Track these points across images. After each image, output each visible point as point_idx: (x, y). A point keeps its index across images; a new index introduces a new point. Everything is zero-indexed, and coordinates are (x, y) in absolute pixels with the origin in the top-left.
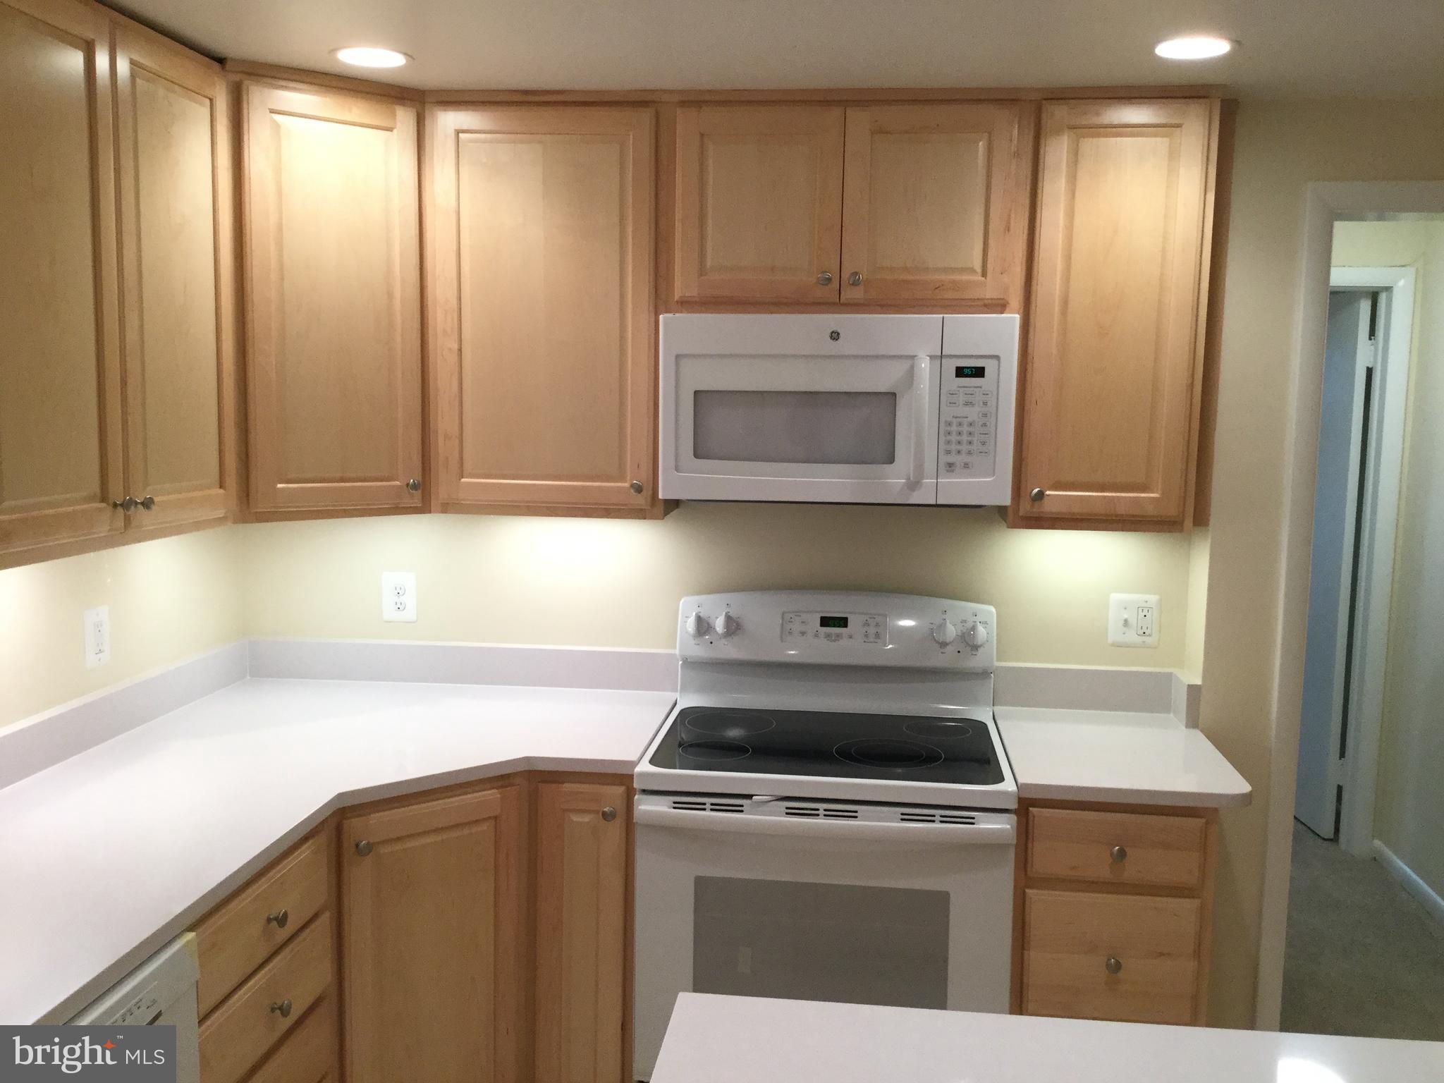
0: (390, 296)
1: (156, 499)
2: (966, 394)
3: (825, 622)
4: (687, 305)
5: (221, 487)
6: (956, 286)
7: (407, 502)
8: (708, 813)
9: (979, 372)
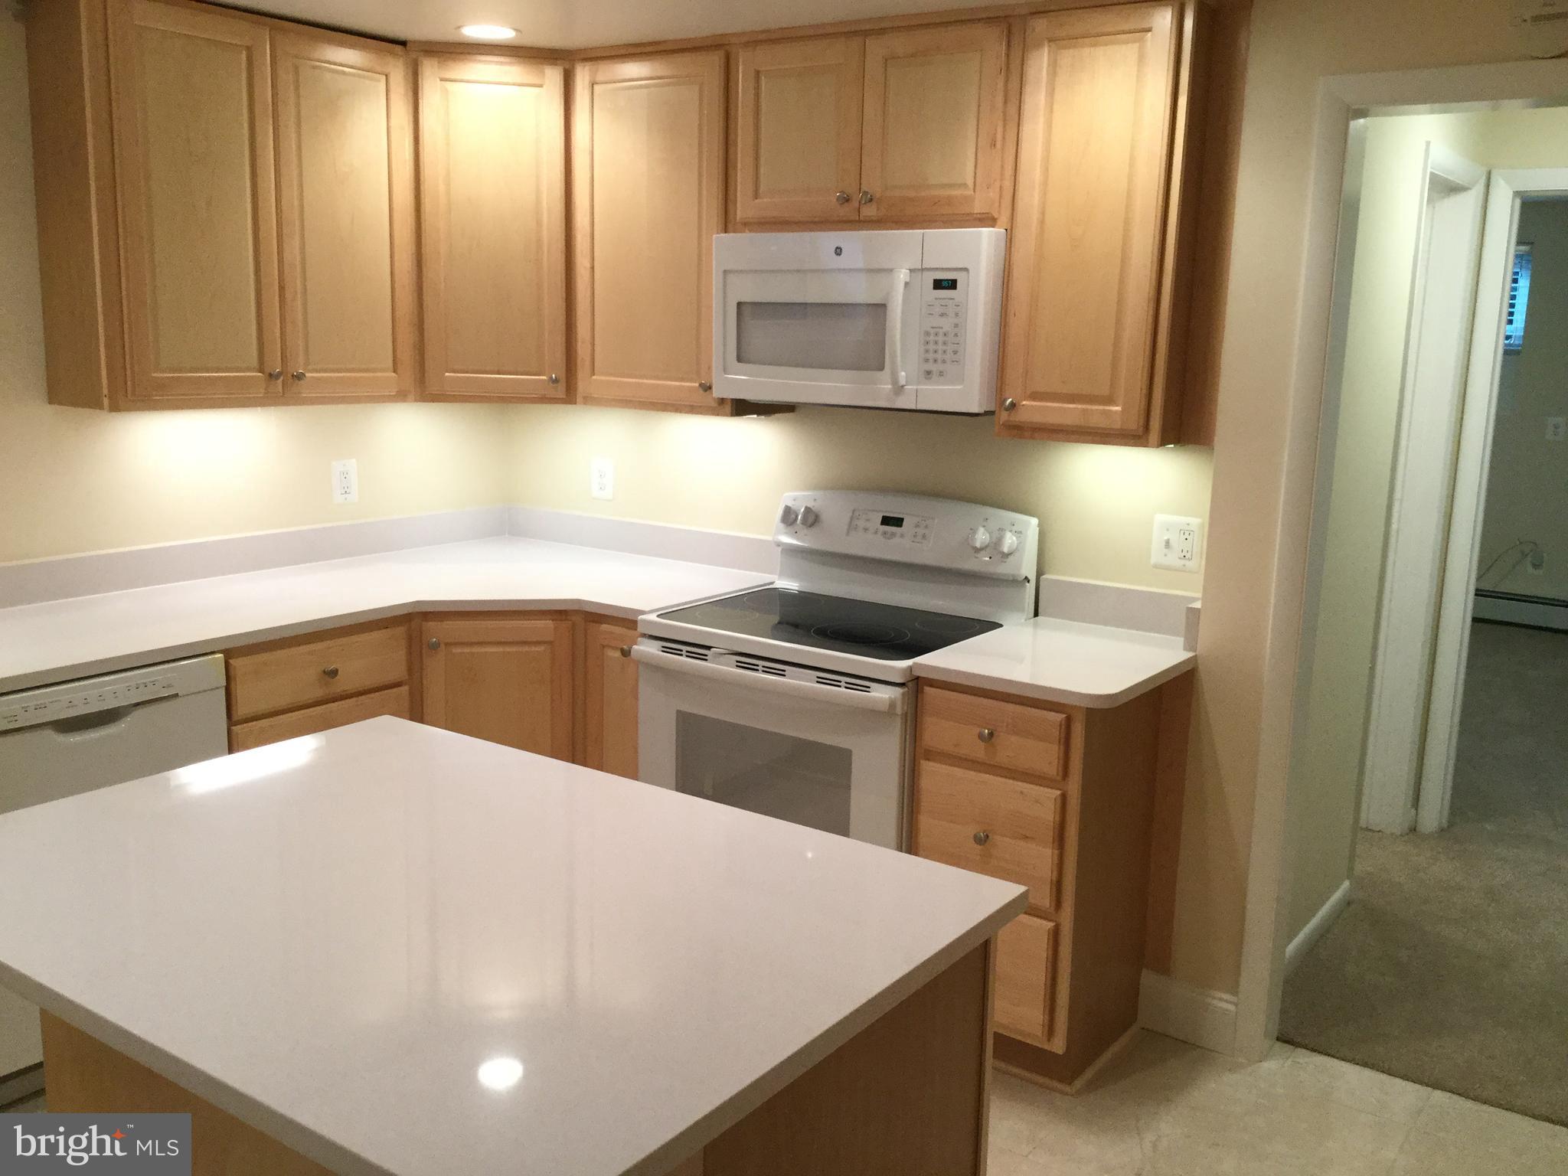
0: (539, 223)
1: (307, 375)
2: (942, 305)
3: (886, 521)
4: (748, 225)
5: (394, 372)
6: (950, 201)
7: (551, 393)
8: (683, 659)
9: (952, 285)
